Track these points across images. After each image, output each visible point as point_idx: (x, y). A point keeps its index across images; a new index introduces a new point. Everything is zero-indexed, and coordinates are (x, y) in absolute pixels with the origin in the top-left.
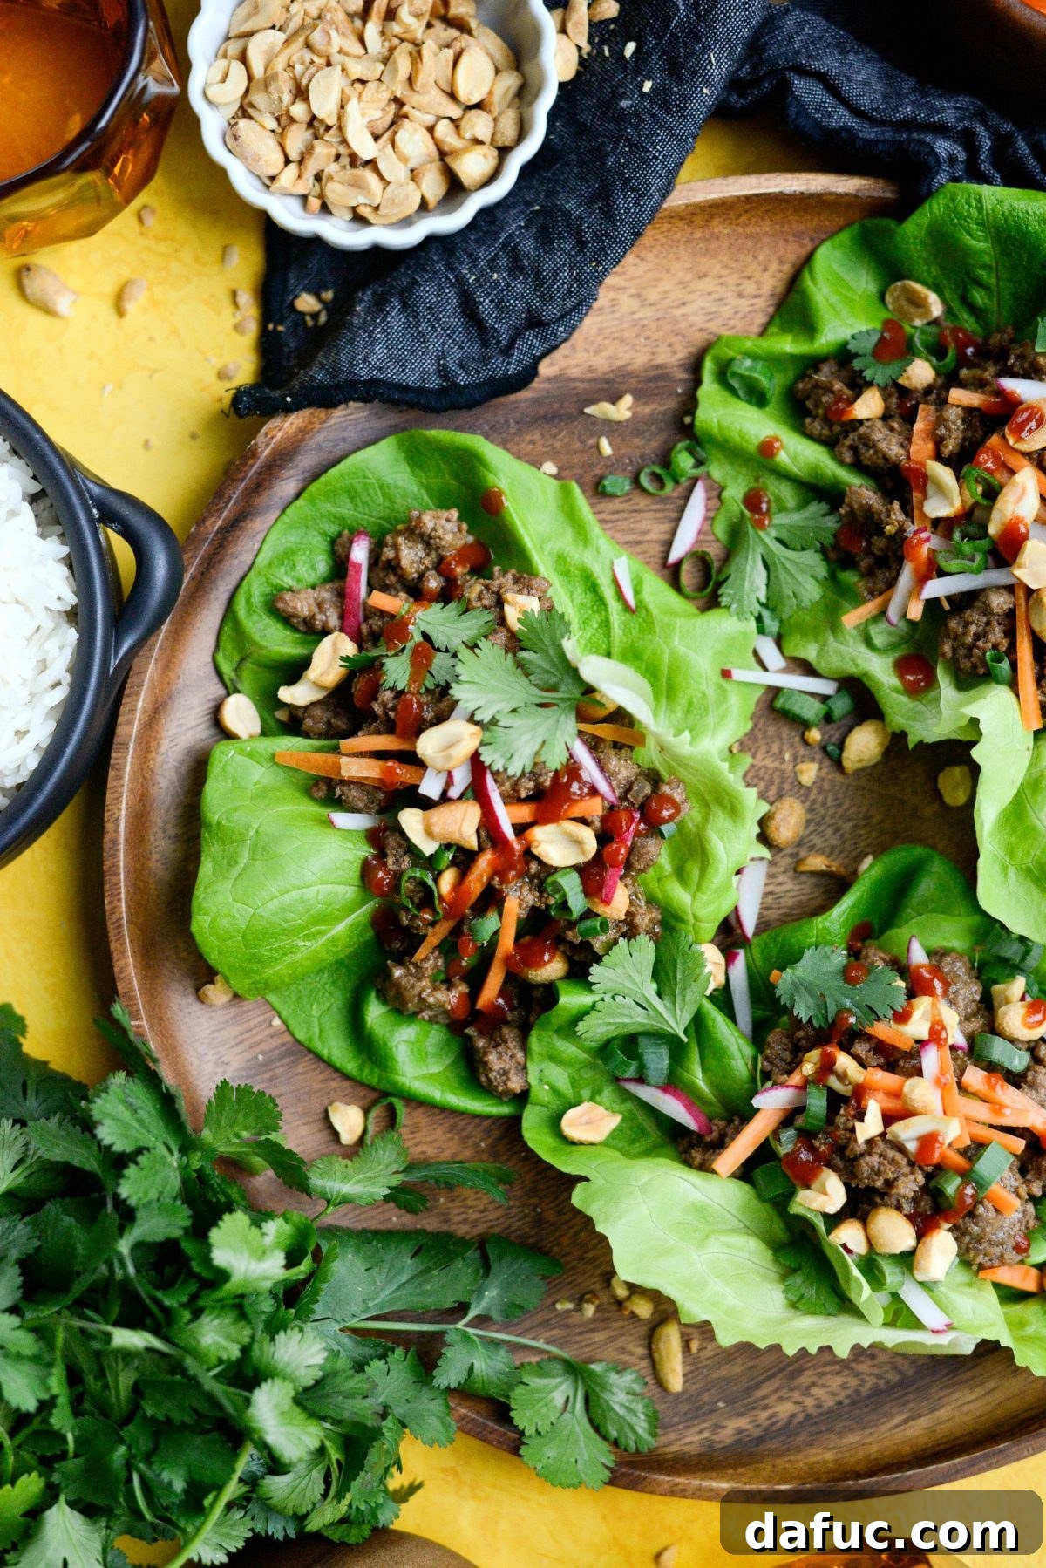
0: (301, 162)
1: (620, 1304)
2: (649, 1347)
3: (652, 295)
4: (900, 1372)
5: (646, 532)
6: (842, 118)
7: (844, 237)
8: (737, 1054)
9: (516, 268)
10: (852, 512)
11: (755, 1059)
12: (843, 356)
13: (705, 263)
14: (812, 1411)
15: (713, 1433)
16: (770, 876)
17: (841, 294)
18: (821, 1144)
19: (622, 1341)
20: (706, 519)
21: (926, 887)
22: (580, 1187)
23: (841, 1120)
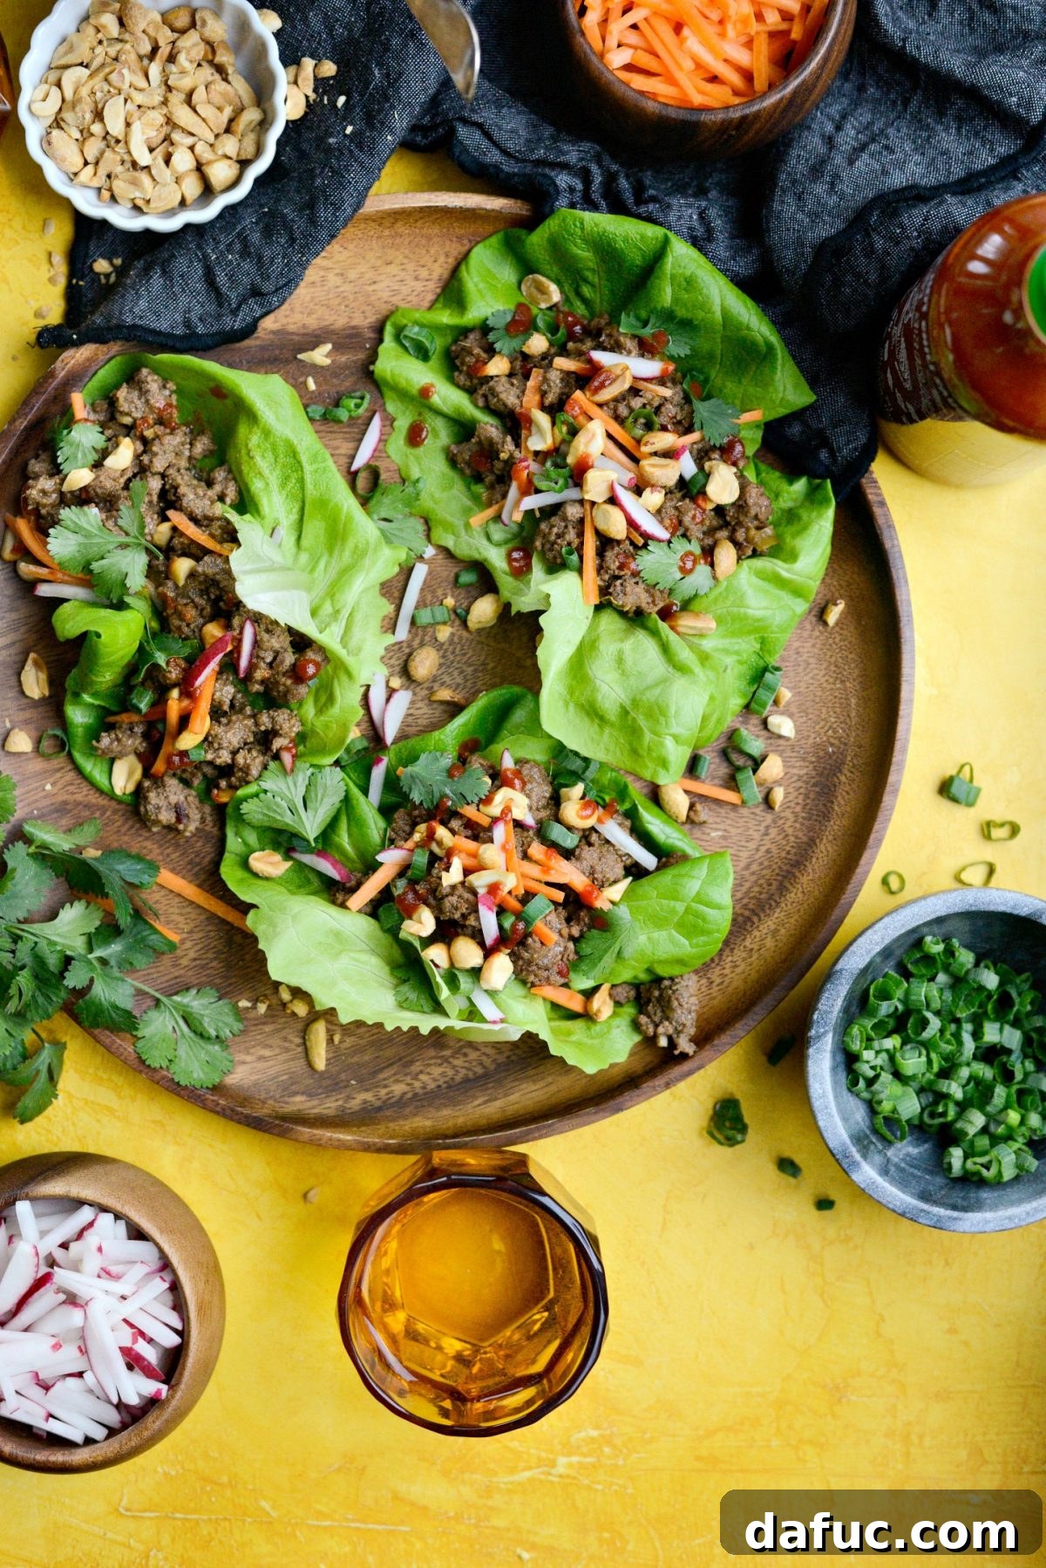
0: (97, 163)
1: (284, 1005)
2: (304, 1038)
3: (352, 275)
4: (484, 1067)
5: (337, 448)
6: (494, 156)
7: (494, 240)
8: (373, 826)
9: (245, 253)
10: (480, 443)
11: (386, 830)
12: (485, 329)
13: (391, 254)
14: (420, 1091)
15: (346, 1102)
16: (413, 702)
17: (487, 282)
18: (421, 889)
19: (284, 1033)
20: (380, 440)
21: (519, 715)
22: (252, 914)
23: (435, 872)
